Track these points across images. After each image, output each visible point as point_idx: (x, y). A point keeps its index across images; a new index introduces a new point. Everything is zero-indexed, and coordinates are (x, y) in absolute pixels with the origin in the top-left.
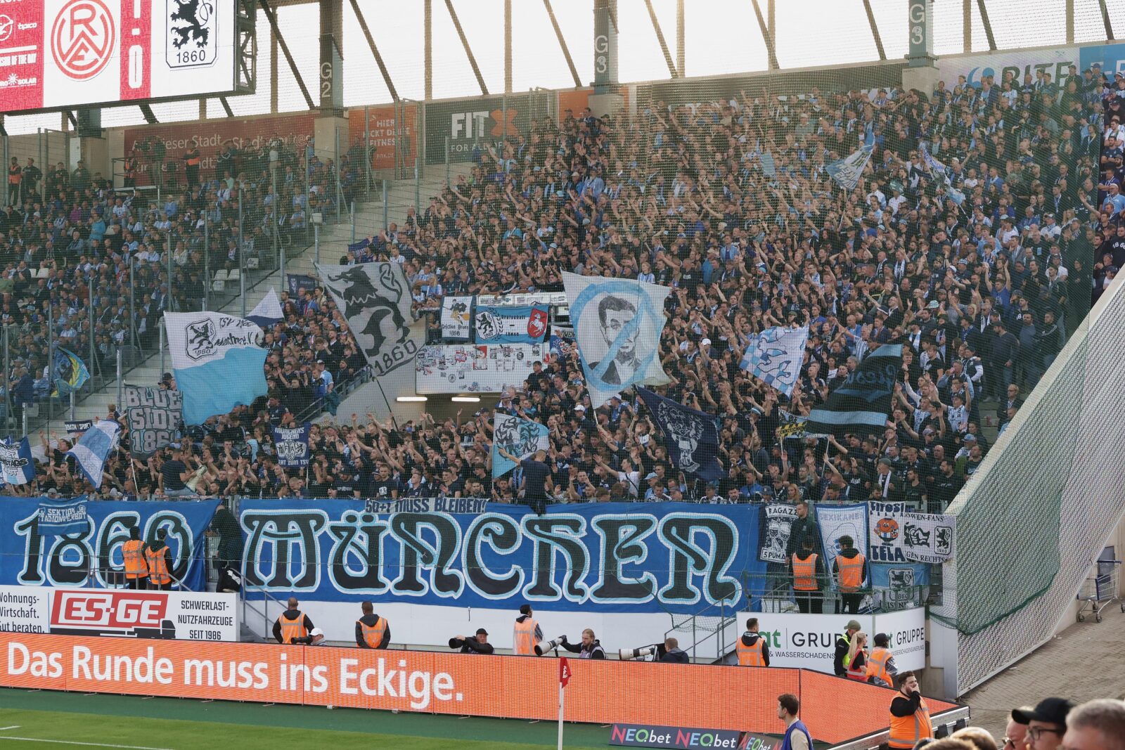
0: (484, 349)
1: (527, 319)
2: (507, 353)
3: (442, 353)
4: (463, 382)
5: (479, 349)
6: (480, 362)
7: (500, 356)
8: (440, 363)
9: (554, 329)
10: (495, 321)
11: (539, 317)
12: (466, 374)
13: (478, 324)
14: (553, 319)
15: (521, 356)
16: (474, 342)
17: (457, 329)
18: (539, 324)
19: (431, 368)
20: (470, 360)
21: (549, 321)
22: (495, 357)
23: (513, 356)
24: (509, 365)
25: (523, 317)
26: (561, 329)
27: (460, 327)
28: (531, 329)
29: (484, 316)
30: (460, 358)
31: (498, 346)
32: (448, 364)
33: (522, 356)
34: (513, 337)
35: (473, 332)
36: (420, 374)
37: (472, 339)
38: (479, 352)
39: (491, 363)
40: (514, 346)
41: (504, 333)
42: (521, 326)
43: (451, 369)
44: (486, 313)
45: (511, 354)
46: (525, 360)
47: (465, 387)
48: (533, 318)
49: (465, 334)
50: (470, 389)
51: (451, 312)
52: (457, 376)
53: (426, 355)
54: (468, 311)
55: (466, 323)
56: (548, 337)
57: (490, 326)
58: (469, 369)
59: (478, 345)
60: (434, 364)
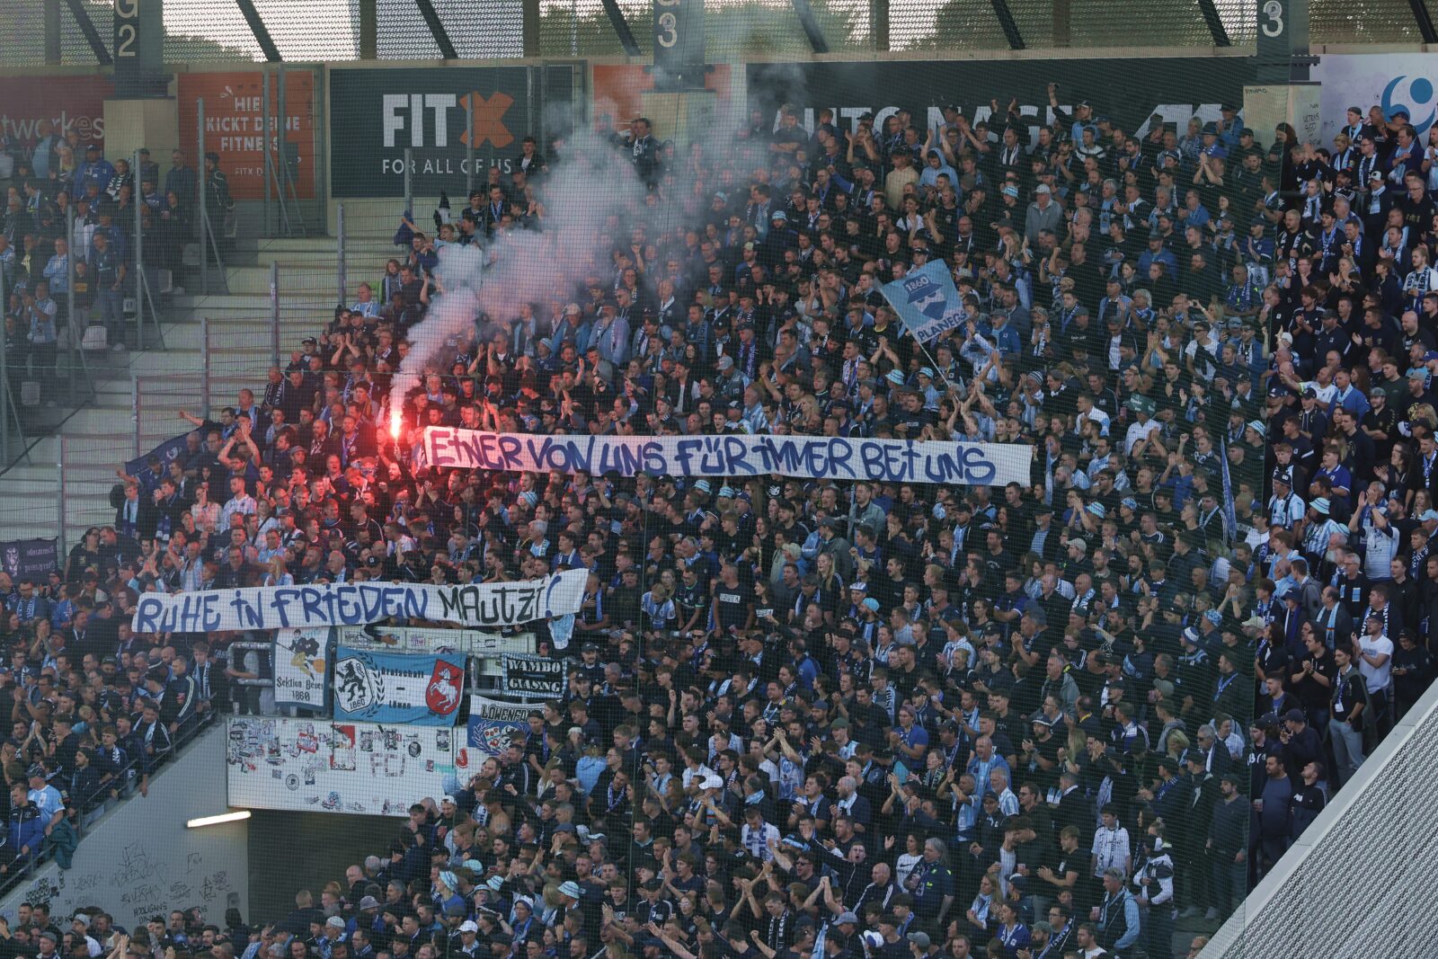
0: (349, 732)
1: (427, 678)
2: (392, 741)
3: (275, 733)
4: (311, 791)
5: (341, 730)
6: (341, 755)
7: (379, 746)
8: (271, 751)
9: (477, 705)
10: (370, 678)
11: (447, 675)
12: (318, 775)
13: (339, 681)
14: (474, 683)
15: (416, 750)
16: (331, 717)
17: (303, 689)
18: (448, 690)
19: (255, 761)
20: (325, 751)
21: (468, 684)
22: (370, 748)
23: (402, 749)
24: (394, 765)
25: (420, 674)
26: (489, 703)
27: (309, 685)
28: (433, 697)
29: (350, 667)
30: (307, 745)
31: (374, 728)
32: (284, 755)
33: (419, 750)
34: (402, 712)
35: (330, 695)
36: (234, 770)
37: (329, 709)
38: (340, 737)
39: (363, 758)
40: (403, 730)
41: (386, 702)
42: (414, 691)
43: (292, 765)
44: (355, 662)
45: (399, 745)
46: (424, 756)
47: (315, 800)
48: (436, 678)
49: (317, 699)
50: (324, 804)
51: (291, 654)
52: (302, 779)
53: (246, 735)
54: (321, 653)
55: (320, 678)
56: (464, 717)
57: (362, 688)
58: (323, 768)
59: (339, 724)
60: (260, 752)
